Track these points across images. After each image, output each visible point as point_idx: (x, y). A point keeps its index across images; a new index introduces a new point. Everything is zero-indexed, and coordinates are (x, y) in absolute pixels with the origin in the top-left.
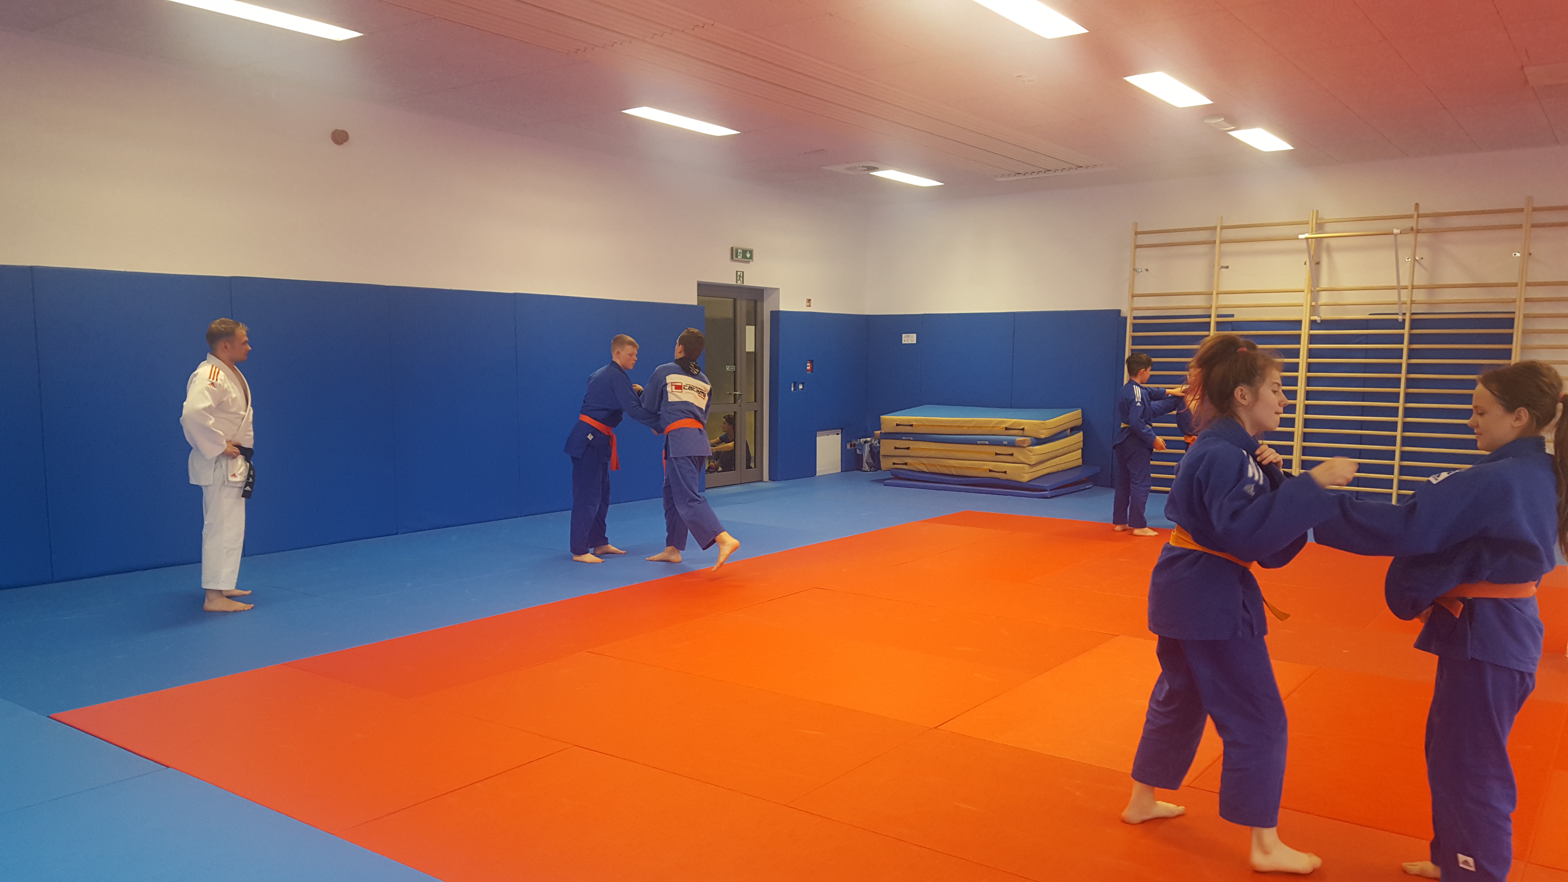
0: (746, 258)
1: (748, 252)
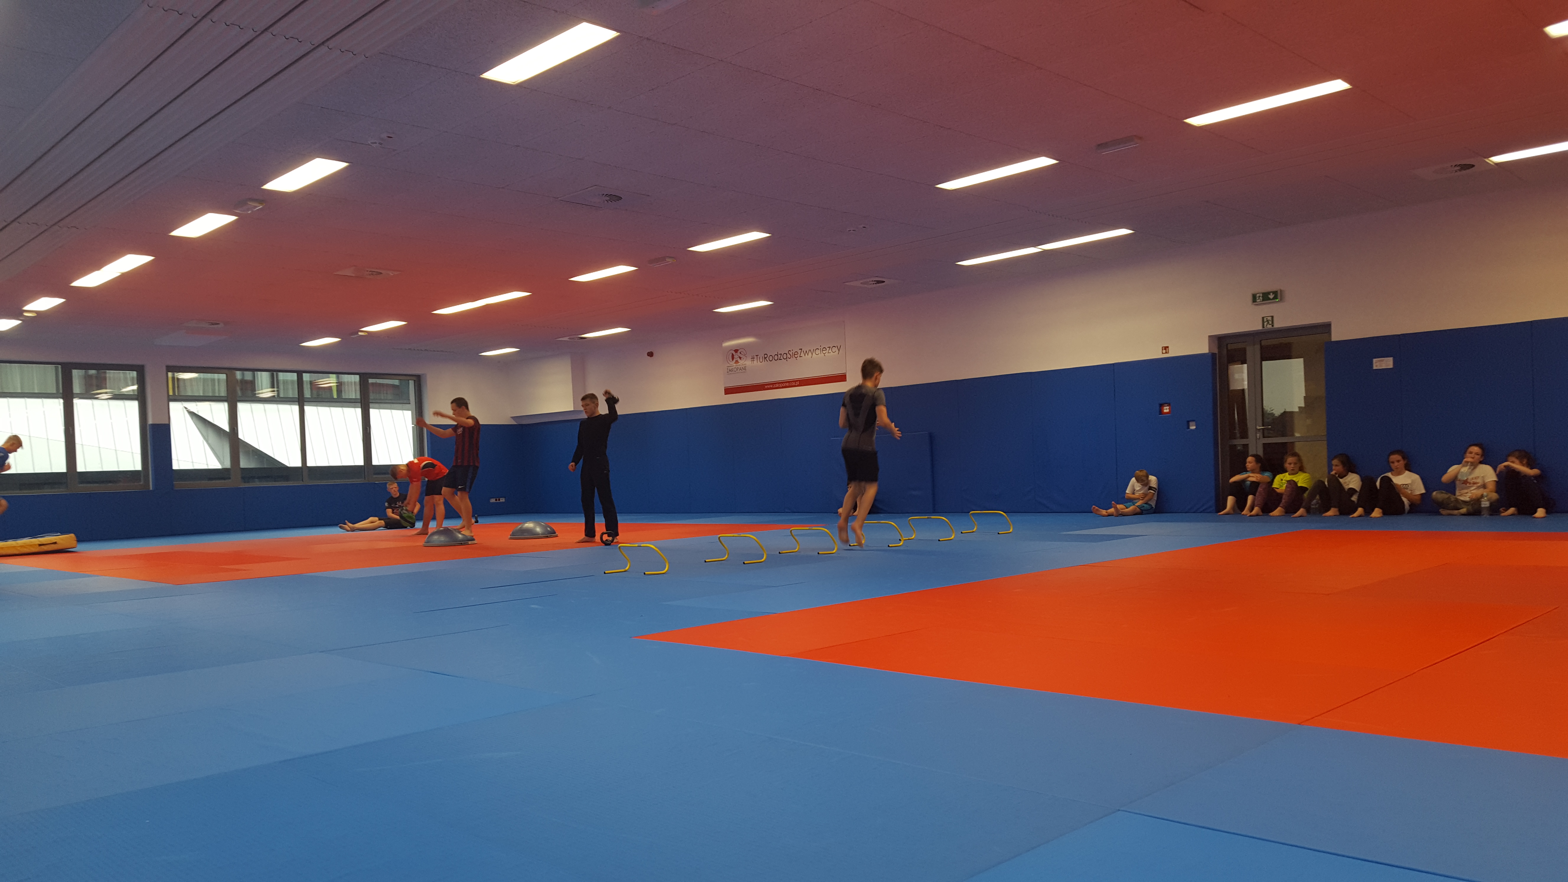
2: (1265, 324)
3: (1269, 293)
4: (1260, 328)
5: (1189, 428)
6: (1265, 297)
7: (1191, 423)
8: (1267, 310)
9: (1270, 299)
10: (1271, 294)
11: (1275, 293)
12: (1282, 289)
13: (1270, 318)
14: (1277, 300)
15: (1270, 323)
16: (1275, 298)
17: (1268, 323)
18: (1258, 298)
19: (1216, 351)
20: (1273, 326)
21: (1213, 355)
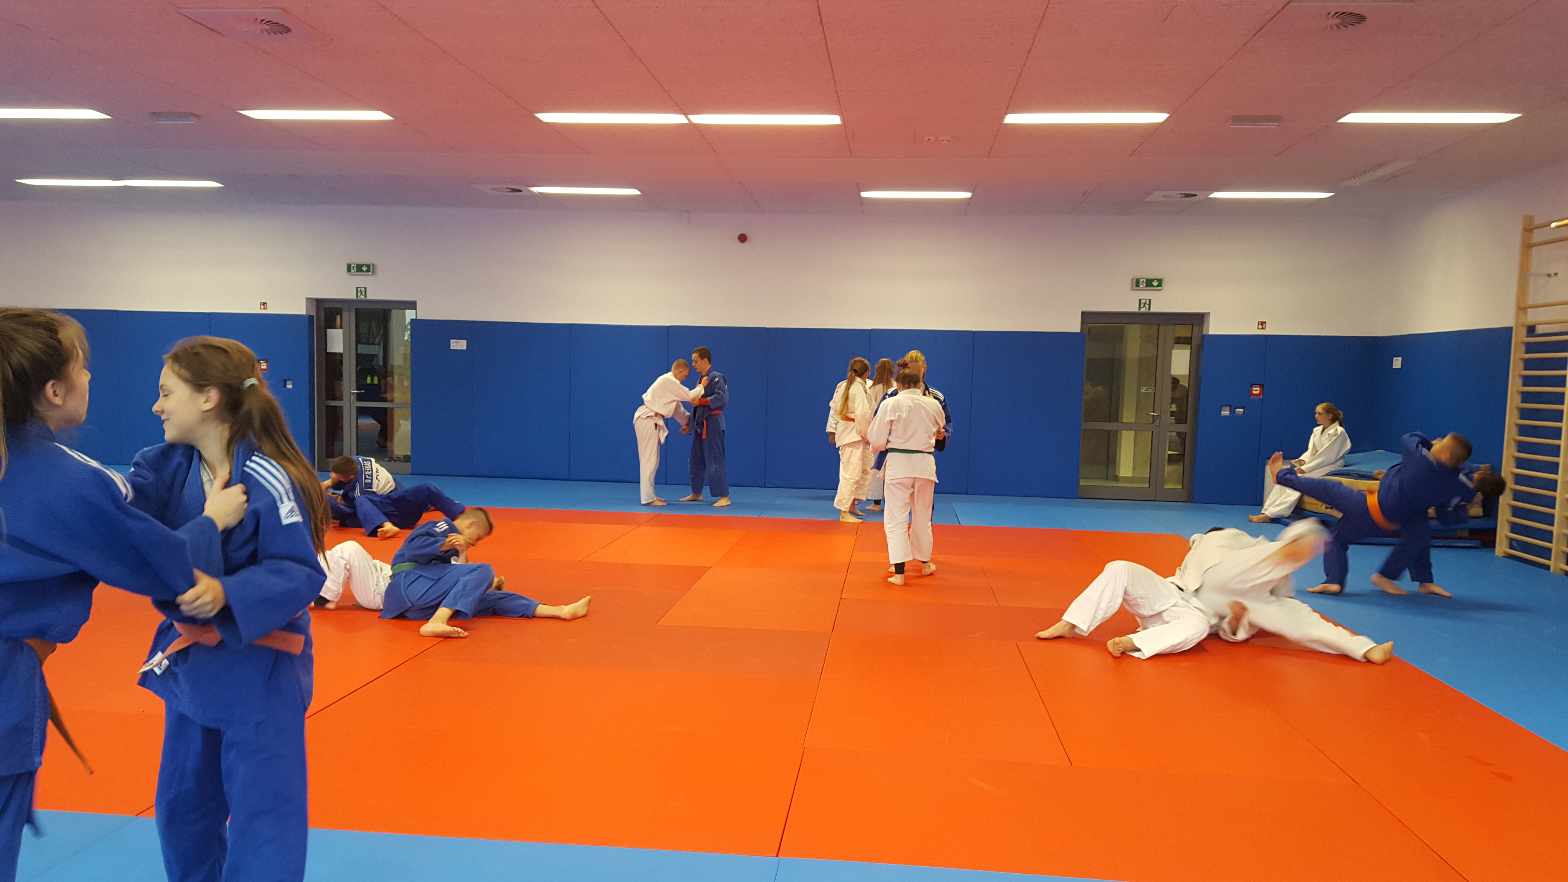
0: (1153, 286)
1: (1155, 281)
2: (359, 294)
3: (362, 265)
4: (354, 297)
5: (285, 387)
6: (359, 268)
7: (288, 382)
8: (361, 281)
9: (362, 271)
10: (365, 266)
11: (368, 266)
12: (374, 263)
13: (363, 289)
14: (370, 273)
15: (364, 294)
16: (368, 271)
17: (362, 293)
18: (352, 268)
19: (314, 313)
20: (366, 297)
21: (311, 317)
